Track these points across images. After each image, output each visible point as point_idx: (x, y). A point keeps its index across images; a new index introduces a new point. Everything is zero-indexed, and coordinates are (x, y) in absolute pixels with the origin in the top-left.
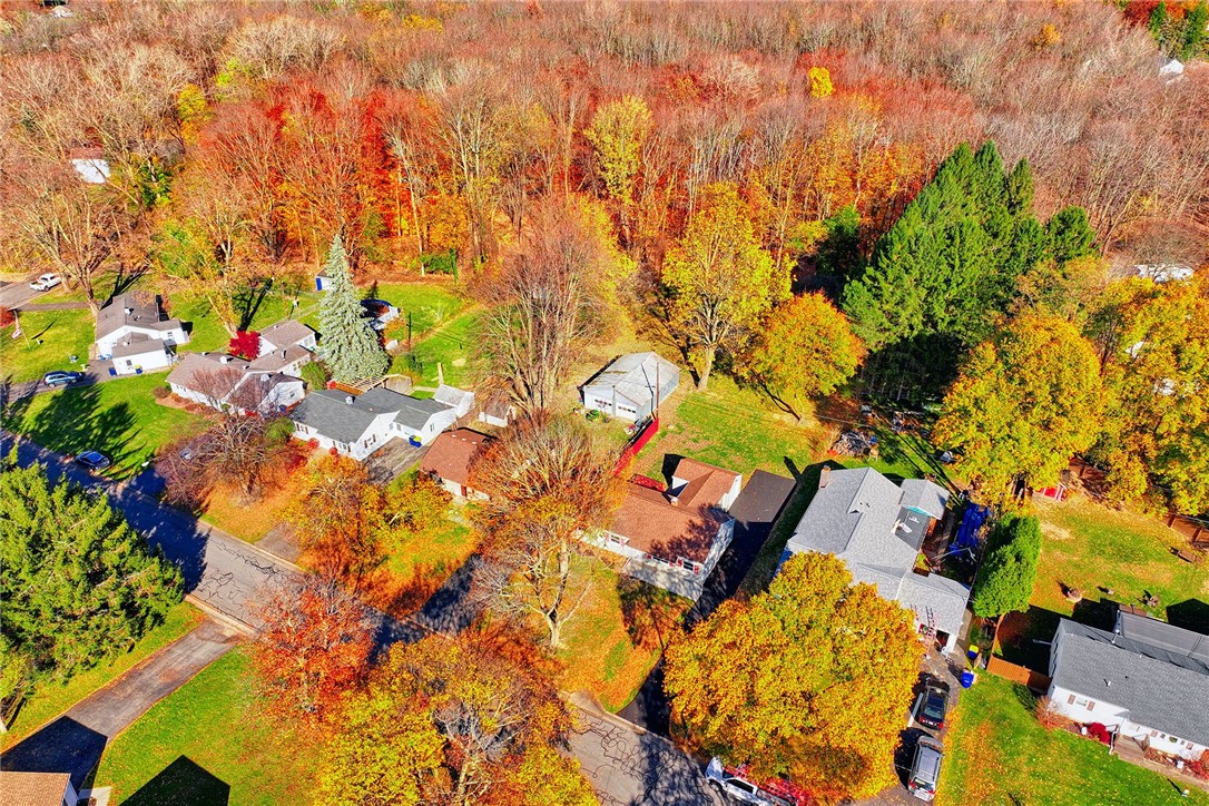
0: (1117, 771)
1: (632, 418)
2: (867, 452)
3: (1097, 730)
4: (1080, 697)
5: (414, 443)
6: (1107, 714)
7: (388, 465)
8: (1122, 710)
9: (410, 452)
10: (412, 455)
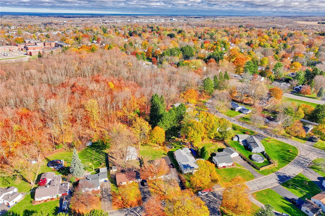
0: (228, 170)
1: (135, 158)
2: (172, 148)
3: (224, 167)
4: (221, 164)
5: (106, 181)
6: (224, 164)
7: (106, 187)
8: (225, 163)
9: (107, 183)
10: (108, 183)
